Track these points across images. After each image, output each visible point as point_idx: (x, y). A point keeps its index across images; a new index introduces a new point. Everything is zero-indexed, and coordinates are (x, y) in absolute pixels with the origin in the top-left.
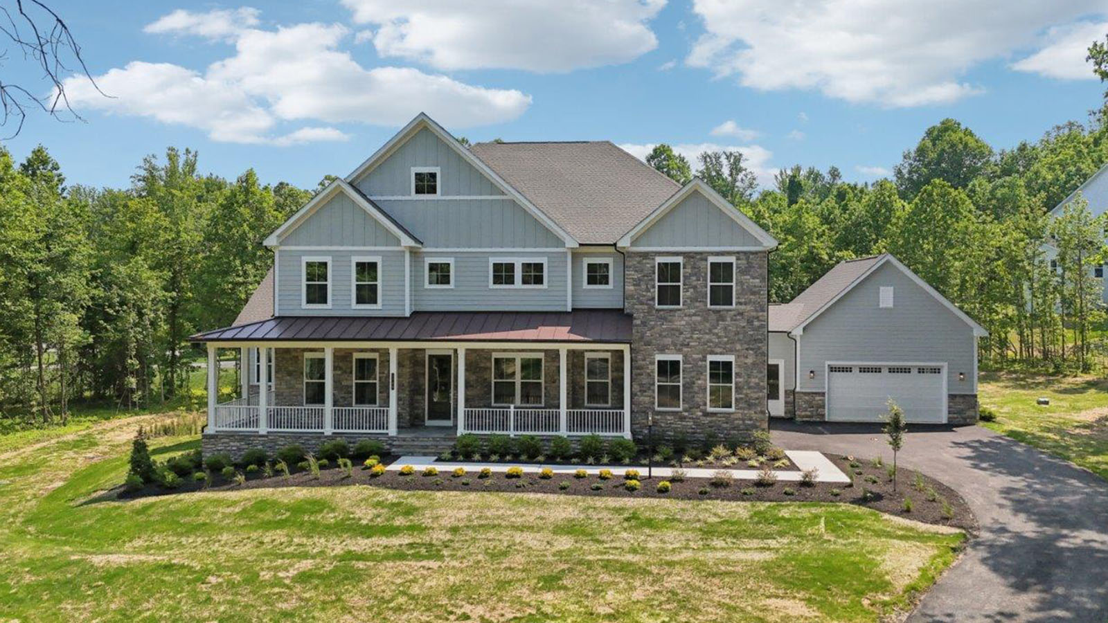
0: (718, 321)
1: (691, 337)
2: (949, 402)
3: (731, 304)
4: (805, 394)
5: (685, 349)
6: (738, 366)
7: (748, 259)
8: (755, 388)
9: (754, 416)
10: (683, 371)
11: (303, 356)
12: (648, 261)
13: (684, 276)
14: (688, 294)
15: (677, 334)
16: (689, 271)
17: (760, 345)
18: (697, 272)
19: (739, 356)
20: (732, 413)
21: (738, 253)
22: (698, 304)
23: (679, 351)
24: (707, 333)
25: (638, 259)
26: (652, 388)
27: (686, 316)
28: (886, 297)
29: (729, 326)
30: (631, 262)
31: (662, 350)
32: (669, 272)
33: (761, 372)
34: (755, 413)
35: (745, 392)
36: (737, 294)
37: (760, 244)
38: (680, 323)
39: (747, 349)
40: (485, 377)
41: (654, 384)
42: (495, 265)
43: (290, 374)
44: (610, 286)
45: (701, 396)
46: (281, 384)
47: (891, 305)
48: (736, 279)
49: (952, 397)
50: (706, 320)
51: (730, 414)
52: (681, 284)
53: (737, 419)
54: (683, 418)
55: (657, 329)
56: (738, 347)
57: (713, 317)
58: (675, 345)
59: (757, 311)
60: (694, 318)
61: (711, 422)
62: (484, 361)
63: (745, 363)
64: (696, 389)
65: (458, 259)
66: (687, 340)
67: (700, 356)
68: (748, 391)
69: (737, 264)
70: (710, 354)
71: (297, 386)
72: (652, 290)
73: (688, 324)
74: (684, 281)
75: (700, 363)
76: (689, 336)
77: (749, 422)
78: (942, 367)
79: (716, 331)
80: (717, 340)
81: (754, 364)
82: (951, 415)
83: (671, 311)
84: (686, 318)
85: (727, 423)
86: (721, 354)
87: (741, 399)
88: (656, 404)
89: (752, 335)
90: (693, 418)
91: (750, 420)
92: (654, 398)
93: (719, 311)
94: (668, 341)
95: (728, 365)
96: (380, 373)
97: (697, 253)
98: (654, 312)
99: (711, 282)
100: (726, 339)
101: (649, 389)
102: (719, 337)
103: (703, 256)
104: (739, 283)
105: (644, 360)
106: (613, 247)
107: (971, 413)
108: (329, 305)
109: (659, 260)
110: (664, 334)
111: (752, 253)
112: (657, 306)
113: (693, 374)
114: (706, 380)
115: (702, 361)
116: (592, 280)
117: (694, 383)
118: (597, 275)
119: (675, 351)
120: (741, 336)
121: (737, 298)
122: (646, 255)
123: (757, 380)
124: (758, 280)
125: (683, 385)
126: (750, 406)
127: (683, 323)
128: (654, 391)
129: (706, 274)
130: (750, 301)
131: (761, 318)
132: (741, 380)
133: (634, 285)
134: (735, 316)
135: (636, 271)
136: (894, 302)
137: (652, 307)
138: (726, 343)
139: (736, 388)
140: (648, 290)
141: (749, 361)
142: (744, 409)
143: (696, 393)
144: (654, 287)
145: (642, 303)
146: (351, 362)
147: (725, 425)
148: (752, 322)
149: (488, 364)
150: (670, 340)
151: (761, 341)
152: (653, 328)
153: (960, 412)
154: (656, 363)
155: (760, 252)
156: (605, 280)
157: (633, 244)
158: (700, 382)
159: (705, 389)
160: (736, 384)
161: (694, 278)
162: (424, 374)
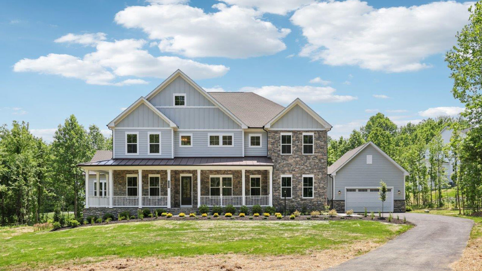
0: (307, 160)
1: (296, 167)
2: (394, 203)
3: (312, 153)
4: (336, 200)
5: (293, 172)
6: (315, 179)
7: (319, 133)
8: (322, 188)
9: (322, 200)
10: (293, 182)
11: (126, 176)
12: (277, 134)
13: (293, 141)
14: (295, 148)
15: (290, 165)
16: (295, 139)
17: (324, 170)
18: (298, 139)
19: (315, 175)
20: (313, 199)
21: (315, 131)
22: (298, 153)
23: (291, 173)
24: (302, 165)
25: (273, 134)
26: (279, 189)
27: (293, 158)
28: (369, 159)
29: (311, 162)
30: (270, 135)
31: (284, 173)
32: (286, 139)
33: (325, 182)
34: (322, 199)
35: (318, 190)
36: (314, 149)
37: (324, 128)
38: (291, 161)
39: (319, 172)
40: (207, 186)
41: (280, 187)
42: (211, 137)
43: (120, 184)
44: (261, 146)
45: (300, 192)
46: (116, 189)
47: (371, 163)
48: (314, 142)
49: (395, 201)
50: (302, 160)
51: (312, 199)
52: (291, 144)
53: (314, 202)
54: (292, 202)
55: (282, 164)
56: (315, 171)
57: (305, 158)
58: (289, 171)
59: (323, 156)
60: (297, 159)
61: (304, 203)
62: (206, 179)
63: (318, 178)
64: (298, 189)
65: (194, 134)
66: (294, 168)
67: (299, 175)
68: (319, 190)
69: (314, 136)
70: (304, 174)
71: (123, 189)
72: (279, 147)
73: (294, 161)
74: (293, 143)
75: (300, 178)
76: (295, 166)
77: (320, 203)
78: (392, 188)
79: (306, 164)
80: (306, 168)
81: (321, 178)
82: (395, 209)
83: (287, 156)
84: (294, 159)
85: (311, 203)
86: (308, 174)
87: (317, 193)
88: (281, 196)
89: (321, 166)
90: (296, 201)
91: (320, 202)
92: (280, 193)
93: (307, 156)
94: (286, 169)
95: (311, 179)
96: (161, 183)
97: (298, 131)
98: (280, 156)
99: (304, 143)
100: (310, 168)
101: (278, 189)
102: (307, 167)
103: (300, 132)
104: (316, 144)
105: (276, 177)
106: (263, 129)
107: (403, 207)
108: (138, 153)
109: (282, 134)
110: (284, 166)
111: (321, 131)
112: (281, 154)
113: (297, 183)
114: (302, 185)
115: (300, 177)
116: (253, 144)
117: (297, 187)
118: (255, 141)
119: (289, 173)
120: (316, 166)
121: (315, 150)
122: (276, 132)
123: (323, 185)
124: (323, 143)
125: (293, 188)
126: (320, 196)
127: (293, 161)
128: (280, 190)
129: (302, 140)
130: (320, 152)
131: (324, 159)
132: (316, 185)
133: (272, 145)
134: (314, 158)
135: (272, 139)
136: (373, 161)
137: (279, 155)
138: (310, 169)
139: (314, 188)
140: (277, 147)
141: (320, 177)
142: (318, 197)
143: (298, 191)
144: (280, 146)
145: (275, 153)
146: (148, 178)
147: (310, 204)
148: (321, 160)
149: (208, 180)
150: (287, 168)
151: (324, 168)
152: (280, 163)
153: (398, 207)
154: (281, 178)
155: (324, 131)
156: (258, 144)
157: (272, 126)
158: (299, 186)
159: (302, 189)
160: (314, 186)
161: (297, 142)
162: (179, 185)
